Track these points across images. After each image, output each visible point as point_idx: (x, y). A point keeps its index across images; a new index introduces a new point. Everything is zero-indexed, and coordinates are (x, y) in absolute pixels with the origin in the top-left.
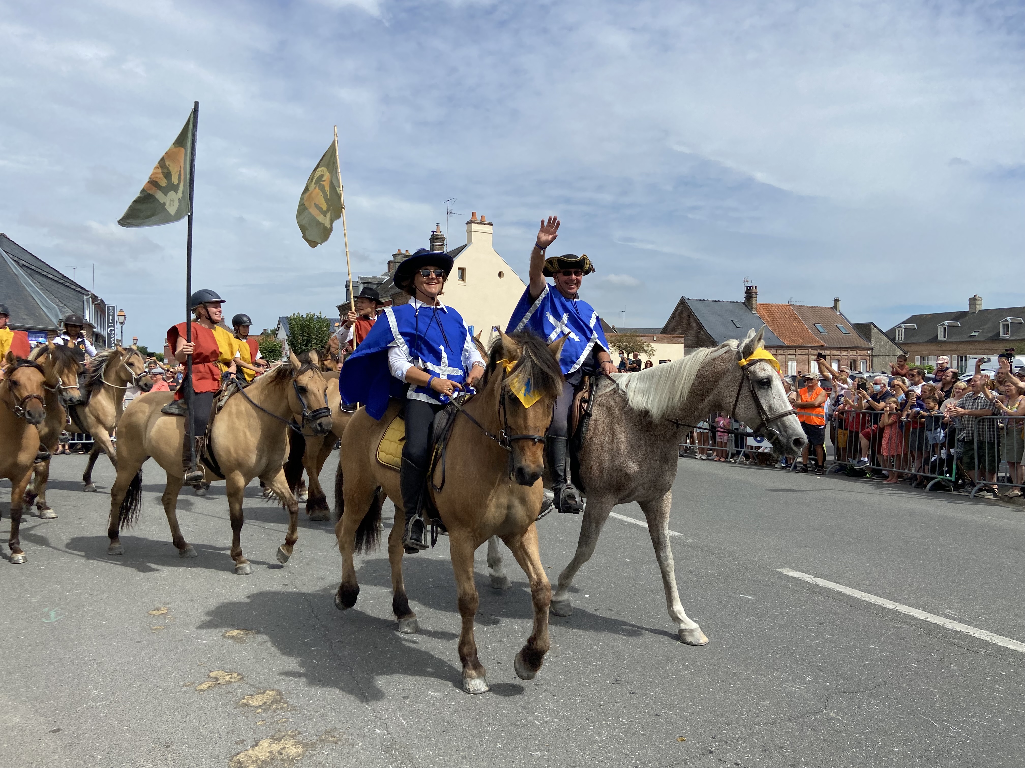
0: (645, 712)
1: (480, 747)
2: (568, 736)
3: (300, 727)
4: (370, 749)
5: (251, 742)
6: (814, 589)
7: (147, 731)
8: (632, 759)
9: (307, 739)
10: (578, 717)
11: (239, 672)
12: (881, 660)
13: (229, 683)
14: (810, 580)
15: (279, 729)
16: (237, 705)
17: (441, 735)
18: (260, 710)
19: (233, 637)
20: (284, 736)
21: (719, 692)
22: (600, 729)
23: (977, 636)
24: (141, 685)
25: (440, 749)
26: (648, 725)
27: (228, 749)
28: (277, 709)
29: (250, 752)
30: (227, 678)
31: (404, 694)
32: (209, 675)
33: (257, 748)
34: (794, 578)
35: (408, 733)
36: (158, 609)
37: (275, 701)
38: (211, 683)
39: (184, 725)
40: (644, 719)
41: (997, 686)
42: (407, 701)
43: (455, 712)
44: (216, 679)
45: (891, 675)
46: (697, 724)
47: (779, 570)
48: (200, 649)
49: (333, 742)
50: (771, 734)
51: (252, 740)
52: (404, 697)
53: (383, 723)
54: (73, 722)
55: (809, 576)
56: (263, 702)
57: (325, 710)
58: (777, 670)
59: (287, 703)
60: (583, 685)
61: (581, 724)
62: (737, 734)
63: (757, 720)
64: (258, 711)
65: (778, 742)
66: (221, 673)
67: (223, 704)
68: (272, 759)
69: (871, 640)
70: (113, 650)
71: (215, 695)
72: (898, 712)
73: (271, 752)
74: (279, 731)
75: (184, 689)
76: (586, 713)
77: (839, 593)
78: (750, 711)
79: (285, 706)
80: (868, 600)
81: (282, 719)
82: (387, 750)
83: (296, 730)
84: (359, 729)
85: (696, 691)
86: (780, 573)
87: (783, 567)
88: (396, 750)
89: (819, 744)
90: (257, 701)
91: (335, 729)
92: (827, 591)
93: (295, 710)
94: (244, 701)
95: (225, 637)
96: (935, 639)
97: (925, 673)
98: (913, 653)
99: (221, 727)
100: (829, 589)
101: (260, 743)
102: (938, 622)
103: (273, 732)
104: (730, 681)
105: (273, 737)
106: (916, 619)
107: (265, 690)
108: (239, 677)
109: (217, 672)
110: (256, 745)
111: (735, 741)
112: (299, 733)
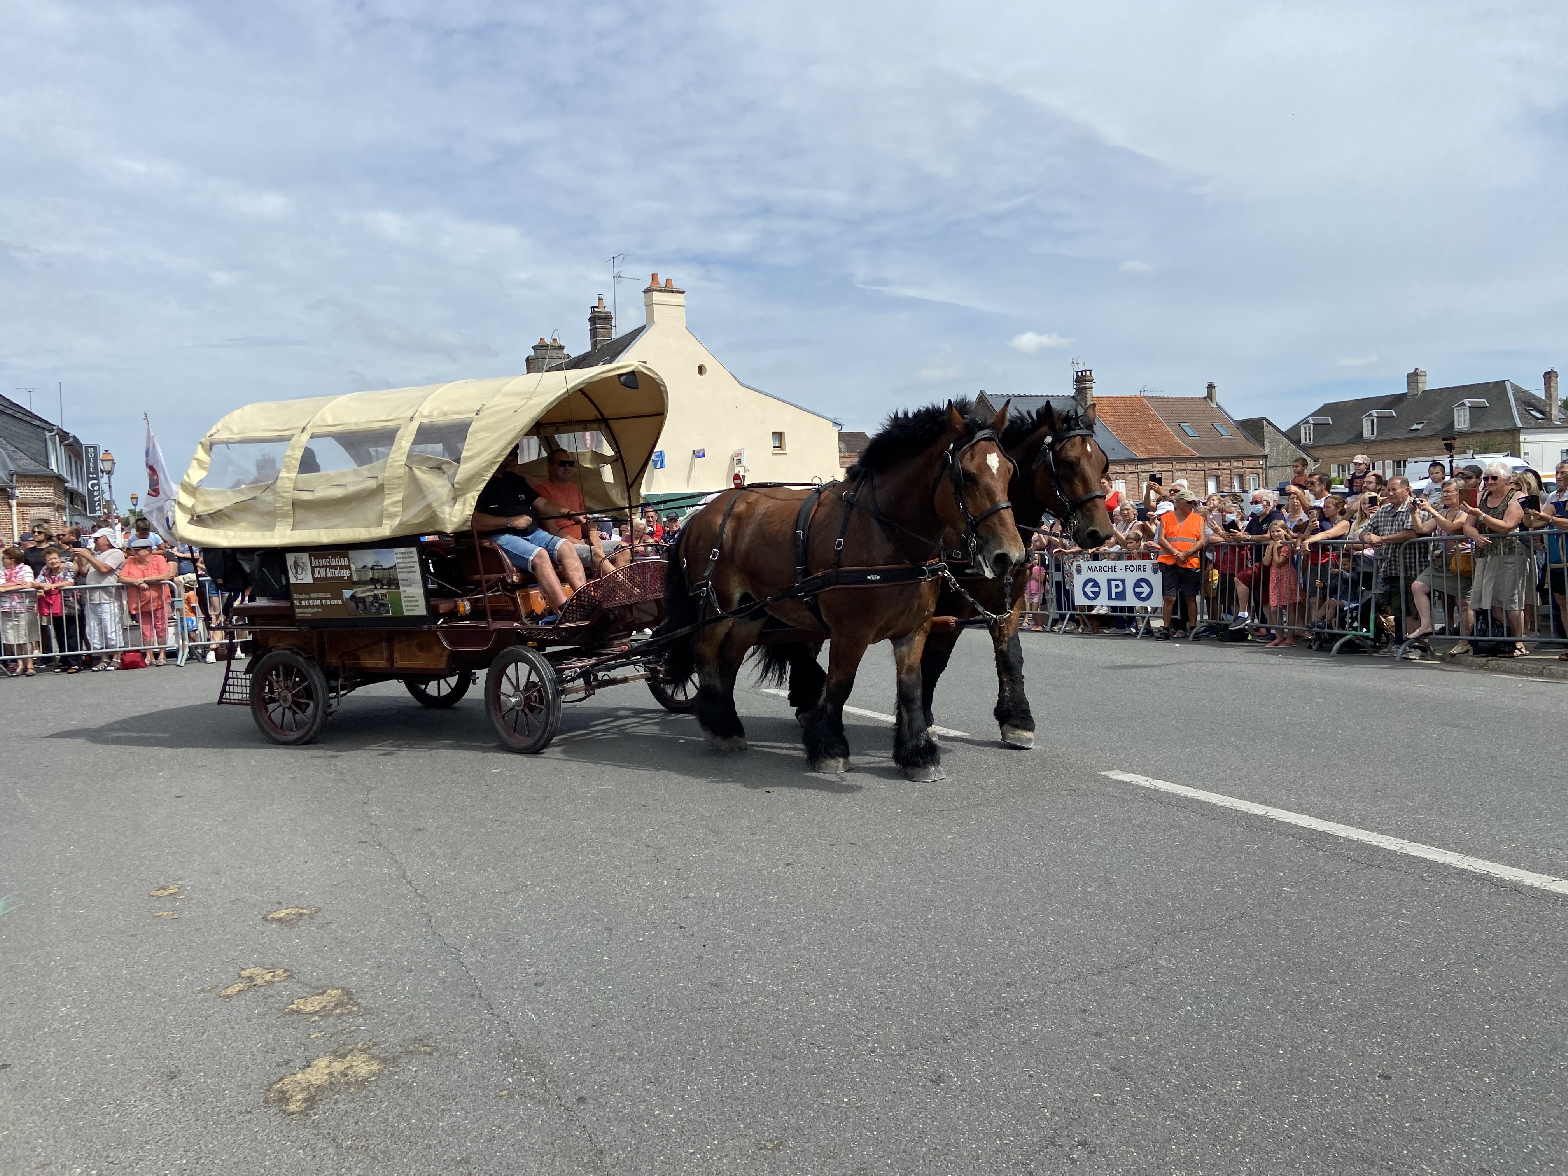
0: (892, 978)
1: (647, 1044)
2: (777, 1017)
3: (377, 1037)
4: (479, 1059)
5: (299, 1063)
6: (1153, 796)
7: (143, 1057)
8: (868, 1041)
9: (386, 1052)
10: (793, 991)
11: (286, 967)
12: (1239, 885)
13: (270, 983)
14: (1147, 785)
15: (345, 1041)
16: (282, 1014)
17: (588, 1031)
18: (316, 1018)
19: (279, 920)
20: (352, 1050)
21: (1001, 943)
22: (824, 1005)
23: (1381, 845)
24: (134, 995)
25: (587, 1050)
26: (894, 994)
27: (265, 1075)
28: (342, 1014)
29: (299, 1076)
30: (268, 977)
31: (537, 980)
32: (239, 975)
33: (309, 1070)
34: (1123, 782)
35: (539, 1034)
36: (164, 888)
37: (340, 1004)
38: (242, 985)
39: (199, 1046)
40: (890, 986)
41: (1404, 911)
42: (541, 990)
43: (611, 999)
44: (251, 979)
45: (1251, 904)
46: (965, 988)
47: (1103, 773)
48: (228, 939)
49: (426, 1053)
50: (1071, 994)
51: (303, 1059)
52: (536, 985)
53: (504, 1021)
54: (27, 1054)
55: (1146, 778)
56: (322, 1005)
57: (414, 1010)
58: (1087, 908)
59: (358, 1005)
60: (805, 948)
61: (797, 1000)
62: (1022, 997)
63: (1053, 976)
64: (313, 1019)
65: (1080, 1004)
66: (258, 970)
67: (259, 1014)
68: (332, 1083)
69: (1227, 859)
70: (94, 950)
71: (248, 1003)
72: (1257, 953)
73: (330, 1074)
74: (344, 1044)
75: (201, 996)
76: (806, 985)
77: (1187, 798)
78: (1044, 964)
79: (355, 1009)
80: (1228, 805)
81: (350, 1027)
82: (506, 1058)
83: (370, 1041)
84: (465, 1032)
85: (969, 943)
86: (1106, 777)
87: (1110, 769)
88: (519, 1056)
89: (1139, 1004)
90: (313, 1004)
91: (429, 1036)
92: (1169, 797)
93: (370, 1014)
94: (294, 1006)
95: (267, 920)
96: (1320, 853)
97: (1300, 899)
98: (1284, 874)
99: (256, 1045)
100: (1172, 794)
101: (315, 1062)
102: (1326, 829)
103: (335, 1046)
104: (1019, 927)
105: (334, 1053)
106: (1296, 826)
107: (325, 989)
108: (286, 974)
109: (252, 970)
110: (309, 1066)
111: (1018, 1006)
112: (375, 1045)
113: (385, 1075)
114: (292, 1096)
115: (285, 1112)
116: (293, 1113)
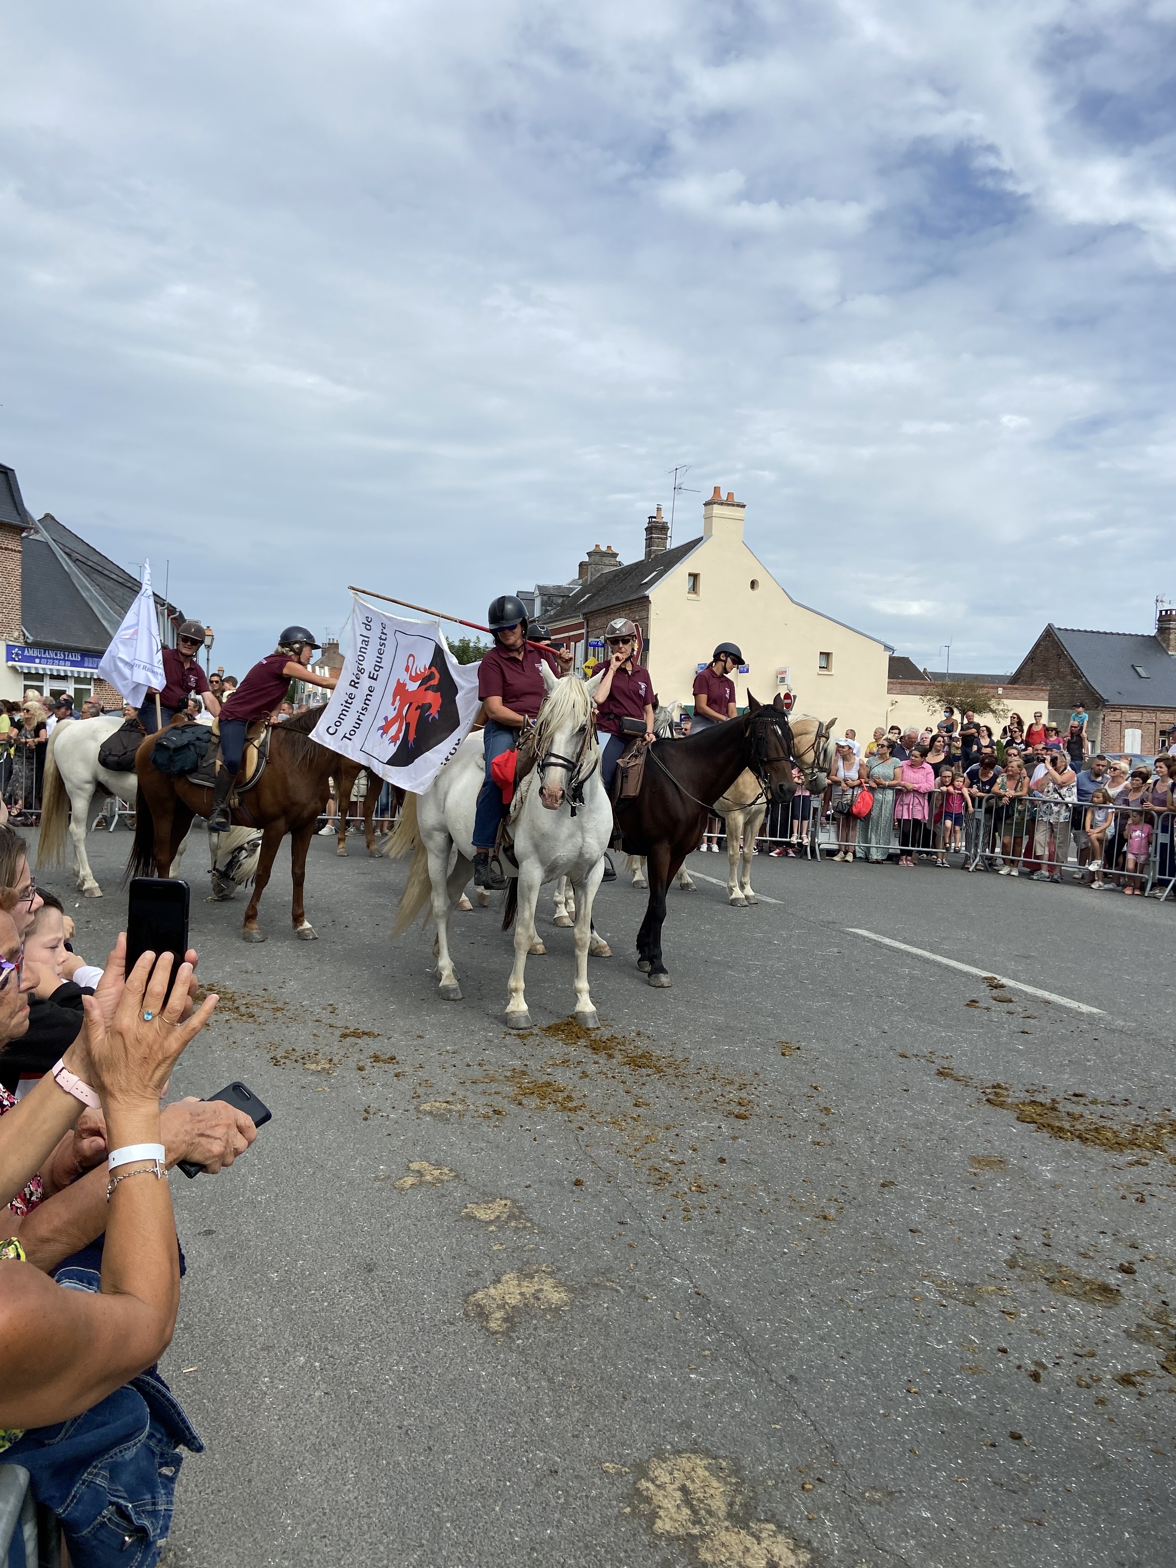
3: (558, 1261)
5: (488, 1275)
7: (336, 1244)
9: (572, 1280)
11: (451, 1166)
13: (440, 1181)
15: (528, 1259)
16: (459, 1217)
18: (492, 1228)
19: (431, 1113)
20: (537, 1272)
24: (314, 1173)
27: (458, 1284)
28: (518, 1228)
29: (492, 1291)
30: (436, 1174)
32: (408, 1167)
33: (499, 1285)
38: (413, 1179)
44: (420, 1174)
49: (612, 1289)
51: (491, 1272)
53: (683, 1268)
56: (495, 1215)
66: (425, 1164)
67: (437, 1213)
68: (526, 1305)
71: (423, 1200)
73: (522, 1294)
74: (527, 1262)
75: (377, 1184)
79: (529, 1225)
81: (529, 1244)
83: (553, 1264)
90: (486, 1213)
93: (545, 1233)
94: (469, 1210)
95: (420, 1112)
99: (441, 1248)
101: (504, 1278)
103: (520, 1264)
105: (520, 1270)
107: (494, 1197)
108: (452, 1174)
109: (418, 1163)
110: (499, 1282)
113: (577, 1306)
114: (491, 1314)
115: (487, 1330)
116: (496, 1333)
